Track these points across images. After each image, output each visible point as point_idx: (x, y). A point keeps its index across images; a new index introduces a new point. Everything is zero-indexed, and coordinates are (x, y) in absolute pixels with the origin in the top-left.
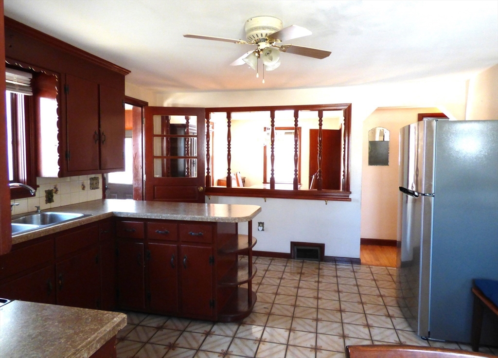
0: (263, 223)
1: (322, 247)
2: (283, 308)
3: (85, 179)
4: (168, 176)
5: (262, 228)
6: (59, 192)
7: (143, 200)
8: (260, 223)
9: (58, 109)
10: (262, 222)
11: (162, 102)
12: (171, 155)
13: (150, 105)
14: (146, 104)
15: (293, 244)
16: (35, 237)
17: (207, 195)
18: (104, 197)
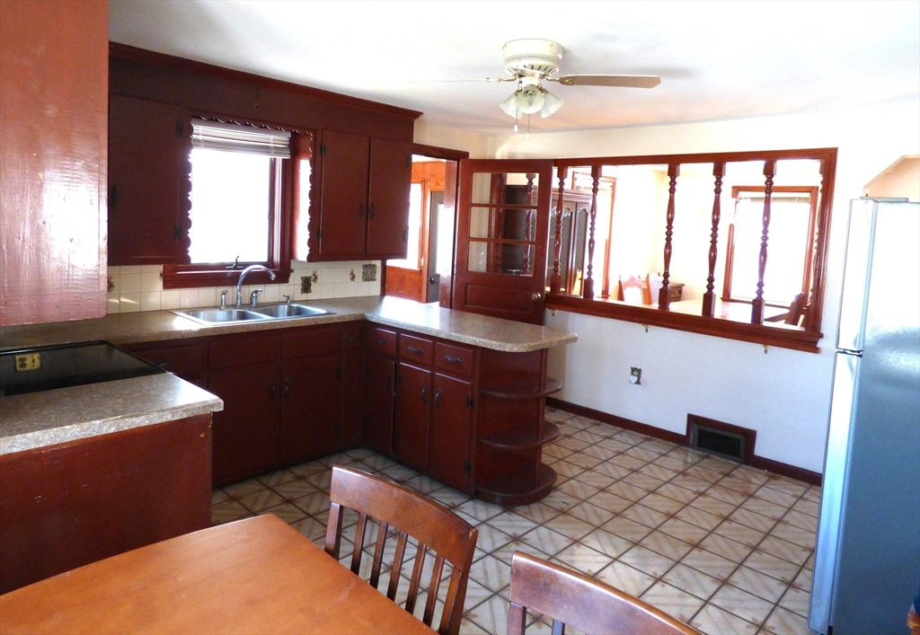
0: (640, 370)
1: (750, 436)
2: (595, 512)
3: (357, 267)
4: (496, 272)
5: (635, 379)
6: (319, 281)
7: (451, 308)
8: (633, 370)
9: (311, 176)
10: (639, 368)
11: (494, 151)
12: (505, 237)
13: (471, 156)
14: (466, 154)
15: (692, 420)
16: (259, 329)
17: (550, 308)
18: (384, 292)
